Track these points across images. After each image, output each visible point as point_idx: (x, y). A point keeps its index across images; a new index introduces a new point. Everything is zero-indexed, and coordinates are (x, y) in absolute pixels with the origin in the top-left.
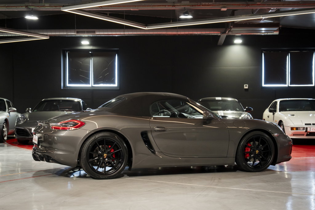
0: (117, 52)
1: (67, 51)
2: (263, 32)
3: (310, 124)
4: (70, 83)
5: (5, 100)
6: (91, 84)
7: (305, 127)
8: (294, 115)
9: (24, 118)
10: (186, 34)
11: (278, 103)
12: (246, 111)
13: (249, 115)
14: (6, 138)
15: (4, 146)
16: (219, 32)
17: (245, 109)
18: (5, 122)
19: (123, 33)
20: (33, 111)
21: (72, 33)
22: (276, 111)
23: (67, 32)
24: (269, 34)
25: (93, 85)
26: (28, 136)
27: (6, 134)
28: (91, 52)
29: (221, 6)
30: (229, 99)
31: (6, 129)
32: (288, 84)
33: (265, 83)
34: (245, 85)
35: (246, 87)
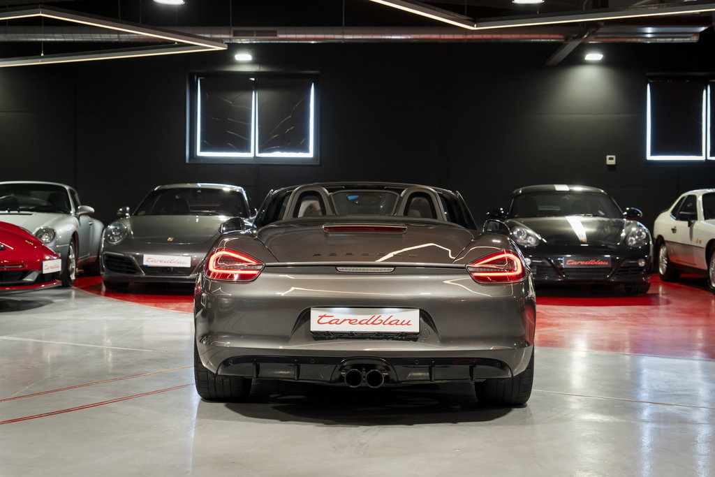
0: (314, 79)
1: (199, 75)
2: (649, 36)
5: (67, 188)
6: (253, 153)
9: (123, 232)
11: (700, 199)
12: (628, 217)
13: (640, 226)
14: (73, 277)
15: (68, 296)
16: (561, 37)
17: (625, 213)
18: (72, 240)
19: (340, 36)
20: (136, 214)
21: (223, 36)
22: (695, 217)
23: (210, 33)
24: (676, 40)
25: (258, 155)
26: (134, 273)
27: (74, 267)
28: (253, 79)
30: (578, 189)
31: (74, 256)
32: (705, 155)
33: (653, 153)
34: (608, 157)
35: (611, 160)
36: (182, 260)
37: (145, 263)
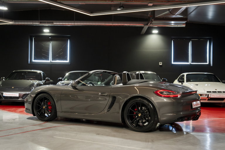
0: (69, 38)
1: (33, 36)
3: (211, 92)
4: (35, 59)
6: (50, 61)
7: (207, 94)
8: (198, 85)
10: (119, 25)
11: (185, 76)
16: (143, 25)
17: (162, 80)
19: (73, 24)
20: (6, 79)
21: (36, 23)
22: (184, 82)
23: (33, 23)
25: (52, 61)
26: (1, 98)
28: (50, 38)
29: (148, 2)
30: (149, 72)
32: (190, 62)
33: (174, 62)
34: (160, 63)
35: (161, 64)
36: (16, 94)
37: (4, 95)
